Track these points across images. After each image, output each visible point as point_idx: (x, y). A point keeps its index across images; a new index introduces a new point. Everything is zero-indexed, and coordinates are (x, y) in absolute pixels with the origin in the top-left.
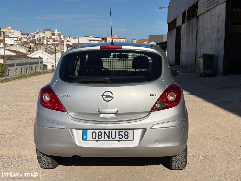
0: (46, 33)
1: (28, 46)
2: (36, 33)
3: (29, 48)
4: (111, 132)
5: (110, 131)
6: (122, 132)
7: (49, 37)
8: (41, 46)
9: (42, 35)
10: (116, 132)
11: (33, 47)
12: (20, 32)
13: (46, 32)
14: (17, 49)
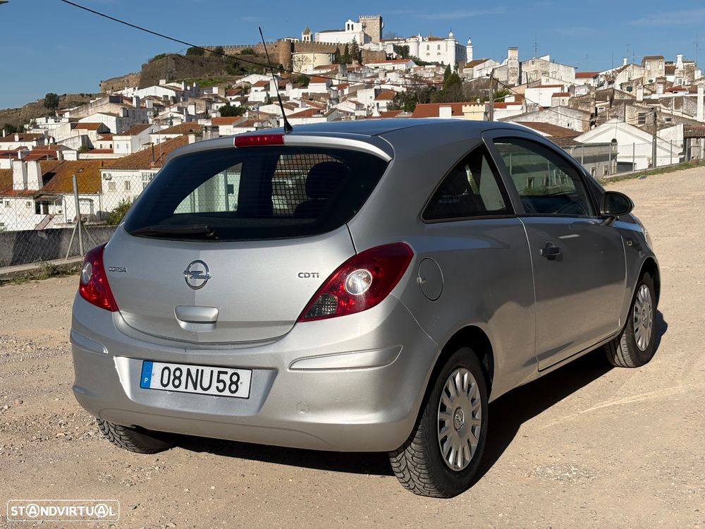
0: (648, 67)
1: (588, 110)
2: (618, 68)
3: (592, 116)
4: (202, 371)
5: (200, 368)
6: (226, 373)
7: (657, 79)
8: (627, 107)
9: (636, 74)
10: (212, 372)
11: (604, 110)
12: (573, 68)
13: (650, 66)
14: (558, 120)
